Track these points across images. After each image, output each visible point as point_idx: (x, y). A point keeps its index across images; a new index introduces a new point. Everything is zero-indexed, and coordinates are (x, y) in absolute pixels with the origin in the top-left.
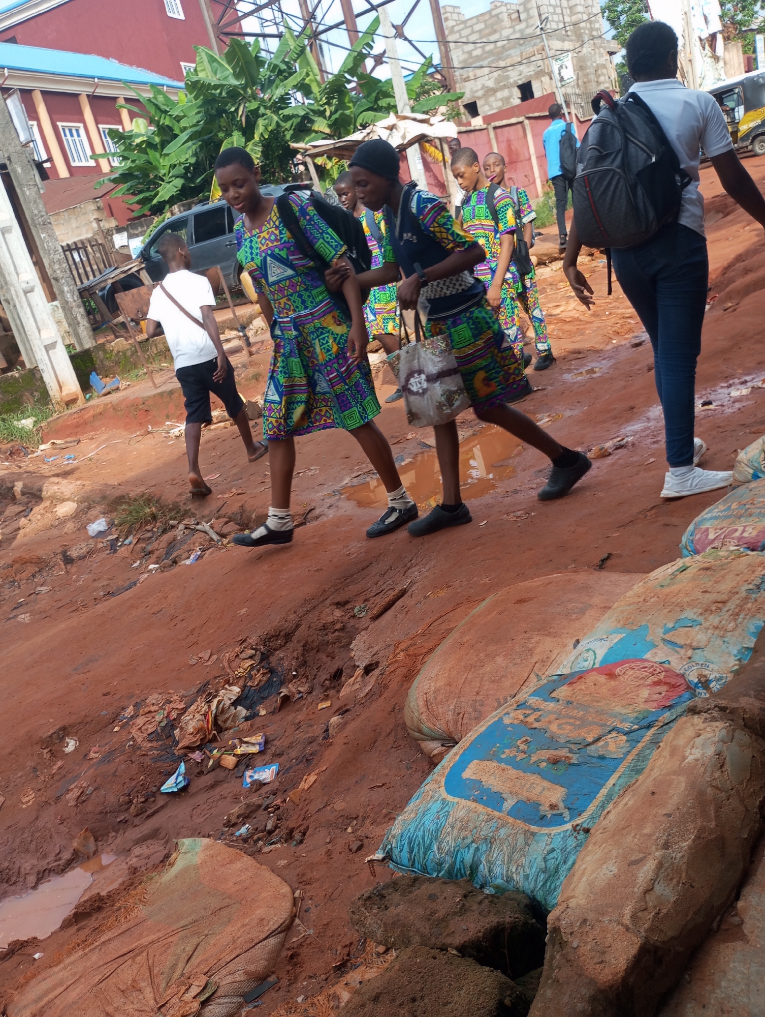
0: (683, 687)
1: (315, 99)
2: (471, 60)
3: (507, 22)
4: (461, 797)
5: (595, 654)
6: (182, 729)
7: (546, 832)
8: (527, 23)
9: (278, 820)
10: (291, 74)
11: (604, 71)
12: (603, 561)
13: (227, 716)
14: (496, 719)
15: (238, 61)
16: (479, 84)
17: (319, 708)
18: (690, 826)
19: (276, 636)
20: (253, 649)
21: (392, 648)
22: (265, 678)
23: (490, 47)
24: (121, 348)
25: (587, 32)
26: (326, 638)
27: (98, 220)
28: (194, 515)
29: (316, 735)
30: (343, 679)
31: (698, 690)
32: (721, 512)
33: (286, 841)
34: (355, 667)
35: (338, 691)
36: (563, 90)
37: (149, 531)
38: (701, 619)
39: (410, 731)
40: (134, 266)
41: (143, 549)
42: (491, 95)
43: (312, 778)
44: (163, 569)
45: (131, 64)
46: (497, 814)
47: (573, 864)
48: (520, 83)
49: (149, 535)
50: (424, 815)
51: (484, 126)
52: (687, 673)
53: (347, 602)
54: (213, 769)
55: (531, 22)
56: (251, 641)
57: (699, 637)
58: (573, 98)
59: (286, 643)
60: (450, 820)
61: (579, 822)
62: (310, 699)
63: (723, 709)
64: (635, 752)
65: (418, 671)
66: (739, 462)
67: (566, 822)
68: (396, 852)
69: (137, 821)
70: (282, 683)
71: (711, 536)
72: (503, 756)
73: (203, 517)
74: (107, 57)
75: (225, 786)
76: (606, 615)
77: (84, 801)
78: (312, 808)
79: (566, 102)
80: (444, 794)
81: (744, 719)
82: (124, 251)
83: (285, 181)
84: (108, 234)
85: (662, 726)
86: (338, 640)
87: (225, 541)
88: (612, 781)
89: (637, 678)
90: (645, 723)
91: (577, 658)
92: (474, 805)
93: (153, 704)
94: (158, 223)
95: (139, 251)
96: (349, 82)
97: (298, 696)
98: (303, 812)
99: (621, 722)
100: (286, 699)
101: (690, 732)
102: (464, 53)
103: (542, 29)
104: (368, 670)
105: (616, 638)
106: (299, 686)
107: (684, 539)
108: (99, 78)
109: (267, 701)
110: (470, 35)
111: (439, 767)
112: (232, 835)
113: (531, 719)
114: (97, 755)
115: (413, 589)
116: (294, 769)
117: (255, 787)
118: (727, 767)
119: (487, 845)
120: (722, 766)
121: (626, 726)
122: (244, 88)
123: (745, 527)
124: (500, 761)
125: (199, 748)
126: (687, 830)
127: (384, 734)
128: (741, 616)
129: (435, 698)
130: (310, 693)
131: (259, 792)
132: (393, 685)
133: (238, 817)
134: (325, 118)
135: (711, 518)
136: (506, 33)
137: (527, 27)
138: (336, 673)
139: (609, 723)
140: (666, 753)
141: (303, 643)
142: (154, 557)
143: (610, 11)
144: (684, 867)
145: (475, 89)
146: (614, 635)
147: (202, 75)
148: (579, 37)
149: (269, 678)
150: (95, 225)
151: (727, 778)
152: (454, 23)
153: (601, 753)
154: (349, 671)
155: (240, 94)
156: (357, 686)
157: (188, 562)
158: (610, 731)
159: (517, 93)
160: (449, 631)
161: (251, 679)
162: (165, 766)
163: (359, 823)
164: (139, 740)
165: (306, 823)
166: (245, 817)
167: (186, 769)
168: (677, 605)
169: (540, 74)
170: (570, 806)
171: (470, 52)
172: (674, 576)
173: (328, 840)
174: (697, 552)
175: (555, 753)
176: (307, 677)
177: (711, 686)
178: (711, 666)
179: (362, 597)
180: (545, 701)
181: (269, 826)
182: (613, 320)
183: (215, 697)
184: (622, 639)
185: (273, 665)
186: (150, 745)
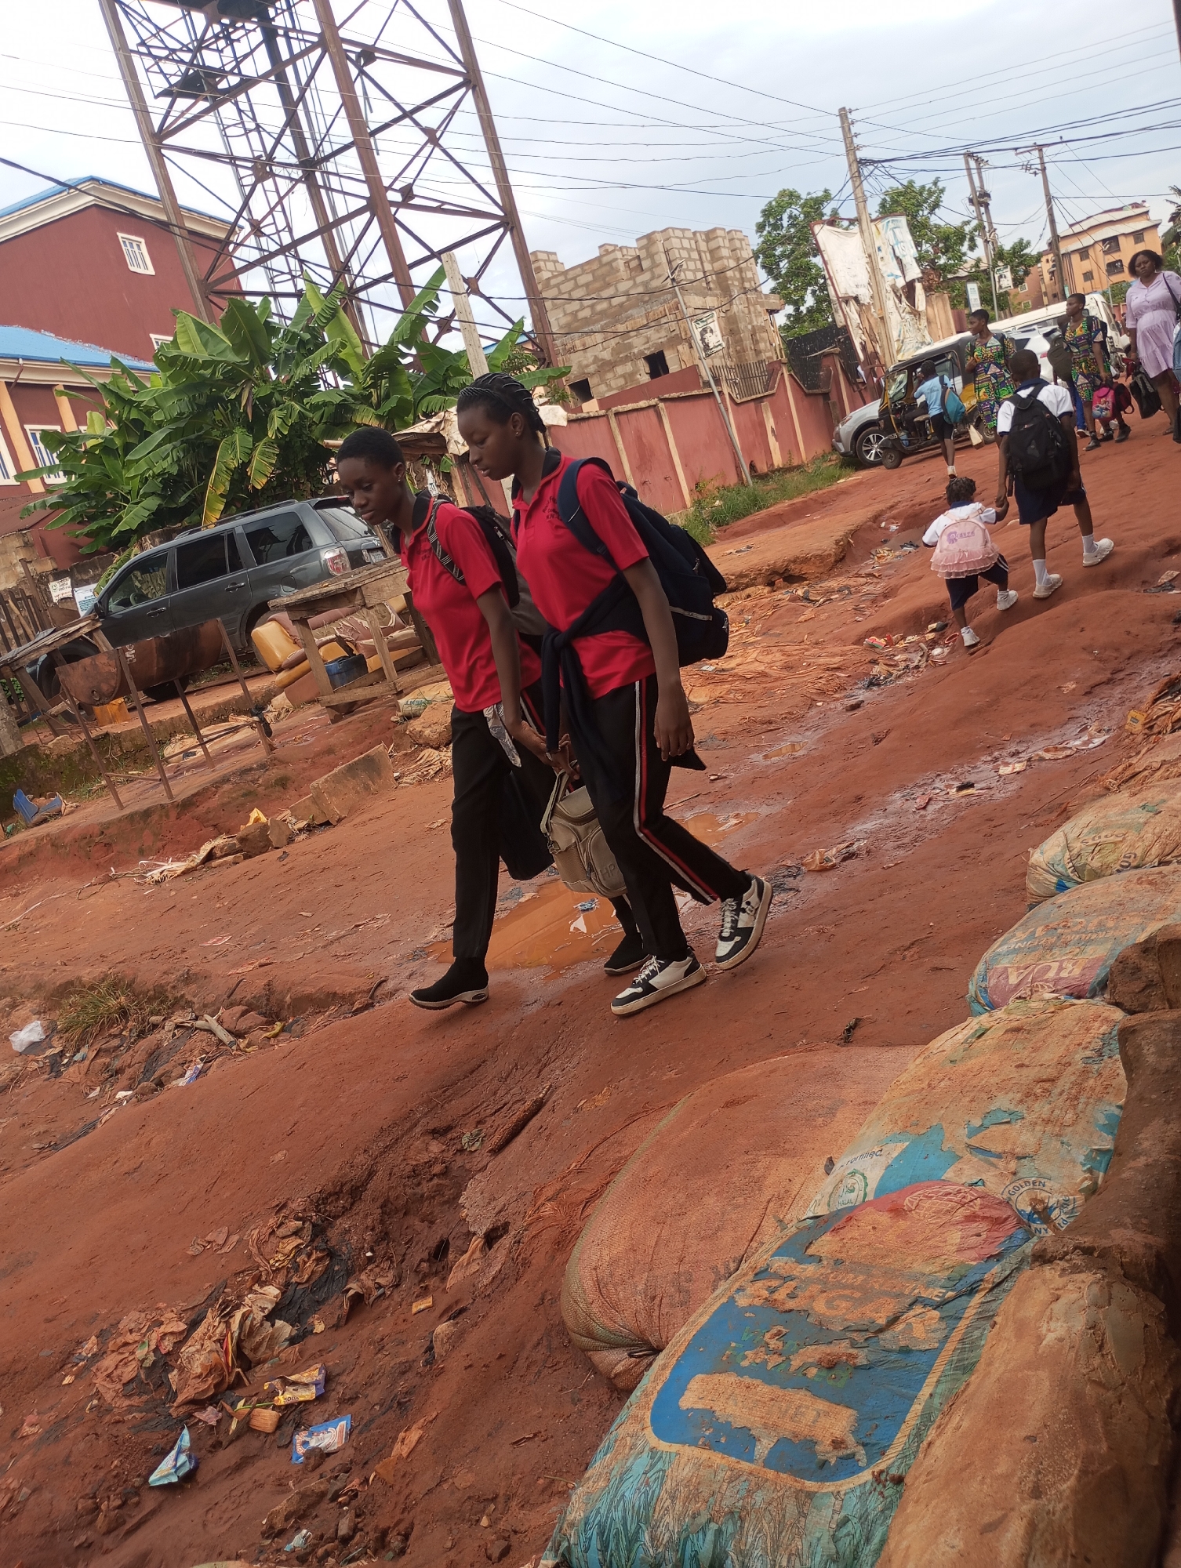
0: (1013, 1221)
1: (356, 380)
2: (576, 324)
3: (623, 273)
4: (683, 1443)
5: (865, 1178)
6: (182, 1369)
7: (831, 1489)
8: (653, 273)
9: (358, 1516)
10: (318, 346)
11: (764, 335)
12: (850, 1030)
13: (258, 1339)
14: (724, 1300)
15: (240, 329)
16: (590, 355)
17: (414, 1310)
18: (1069, 1454)
19: (337, 1194)
20: (298, 1219)
21: (530, 1196)
22: (320, 1268)
23: (604, 305)
24: (63, 750)
25: (736, 283)
26: (418, 1190)
27: (24, 562)
28: (190, 1004)
29: (411, 1358)
30: (451, 1256)
31: (1034, 1226)
32: (1022, 941)
33: (375, 1553)
34: (470, 1235)
35: (444, 1279)
36: (708, 362)
37: (115, 1036)
38: (1022, 1109)
39: (574, 1336)
40: (83, 628)
41: (107, 1066)
42: (609, 371)
43: (414, 1435)
44: (142, 1096)
45: (74, 338)
46: (745, 1466)
47: (883, 1542)
48: (648, 353)
49: (115, 1042)
50: (622, 1481)
51: (602, 412)
52: (1014, 1198)
53: (449, 1128)
54: (239, 1435)
55: (657, 271)
56: (294, 1206)
57: (1023, 1138)
58: (724, 372)
59: (352, 1204)
60: (668, 1485)
61: (883, 1466)
62: (397, 1297)
63: (1088, 1251)
64: (956, 1336)
65: (579, 1232)
66: (1035, 867)
67: (861, 1469)
68: (577, 1552)
69: (108, 1542)
70: (349, 1273)
71: (1013, 980)
72: (745, 1363)
73: (205, 1006)
74: (38, 329)
75: (260, 1464)
76: (873, 1115)
77: (14, 1515)
78: (418, 1489)
79: (714, 377)
80: (653, 1440)
81: (1122, 1265)
82: (68, 606)
83: (314, 494)
84: (42, 581)
85: (992, 1290)
86: (439, 1191)
87: (242, 1043)
88: (926, 1391)
89: (939, 1211)
90: (963, 1286)
91: (836, 1187)
92: (706, 1454)
93: (131, 1331)
94: (120, 563)
95: (91, 605)
96: (405, 355)
97: (376, 1293)
98: (402, 1497)
99: (927, 1287)
100: (358, 1300)
101: (1041, 1295)
102: (565, 314)
103: (673, 280)
104: (491, 1238)
105: (896, 1149)
106: (377, 1275)
107: (972, 988)
108: (25, 359)
109: (325, 1308)
110: (573, 290)
111: (637, 1393)
112: (278, 1550)
113: (781, 1295)
114: (35, 1429)
115: (554, 1098)
116: (377, 1422)
117: (312, 1461)
118: (1110, 1347)
119: (735, 1524)
120: (1101, 1347)
121: (935, 1294)
122: (250, 367)
123: (1061, 962)
124: (741, 1372)
125: (213, 1400)
126: (1066, 1461)
127: (529, 1346)
128: (1082, 1100)
129: (611, 1275)
130: (397, 1286)
131: (319, 1471)
132: (539, 1260)
133: (287, 1518)
134: (371, 405)
135: (1009, 953)
136: (623, 286)
137: (653, 278)
138: (438, 1247)
139: (907, 1292)
140: (1009, 1333)
141: (381, 1201)
142: (124, 1079)
143: (766, 257)
144: (1069, 1527)
145: (585, 362)
146: (891, 1145)
147: (185, 350)
148: (726, 290)
149: (327, 1268)
150: (20, 569)
151: (1110, 1364)
152: (549, 275)
153: (902, 1344)
154: (459, 1243)
155: (243, 376)
156: (475, 1267)
157: (182, 1082)
158: (911, 1305)
159: (643, 367)
160: (621, 1162)
161: (297, 1270)
162: (155, 1439)
163: (500, 1507)
164: (108, 1396)
165: (408, 1517)
166: (299, 1516)
167: (192, 1440)
168: (982, 1090)
169: (675, 340)
170: (866, 1440)
171: (574, 314)
172: (968, 1044)
173: (449, 1544)
174: (993, 1006)
175: (828, 1349)
176: (390, 1259)
177: (1053, 1216)
178: (1048, 1184)
179: (473, 1119)
180: (799, 1262)
181: (344, 1529)
182: (814, 674)
183: (237, 1307)
184: (904, 1151)
185: (333, 1243)
186: (127, 1402)
